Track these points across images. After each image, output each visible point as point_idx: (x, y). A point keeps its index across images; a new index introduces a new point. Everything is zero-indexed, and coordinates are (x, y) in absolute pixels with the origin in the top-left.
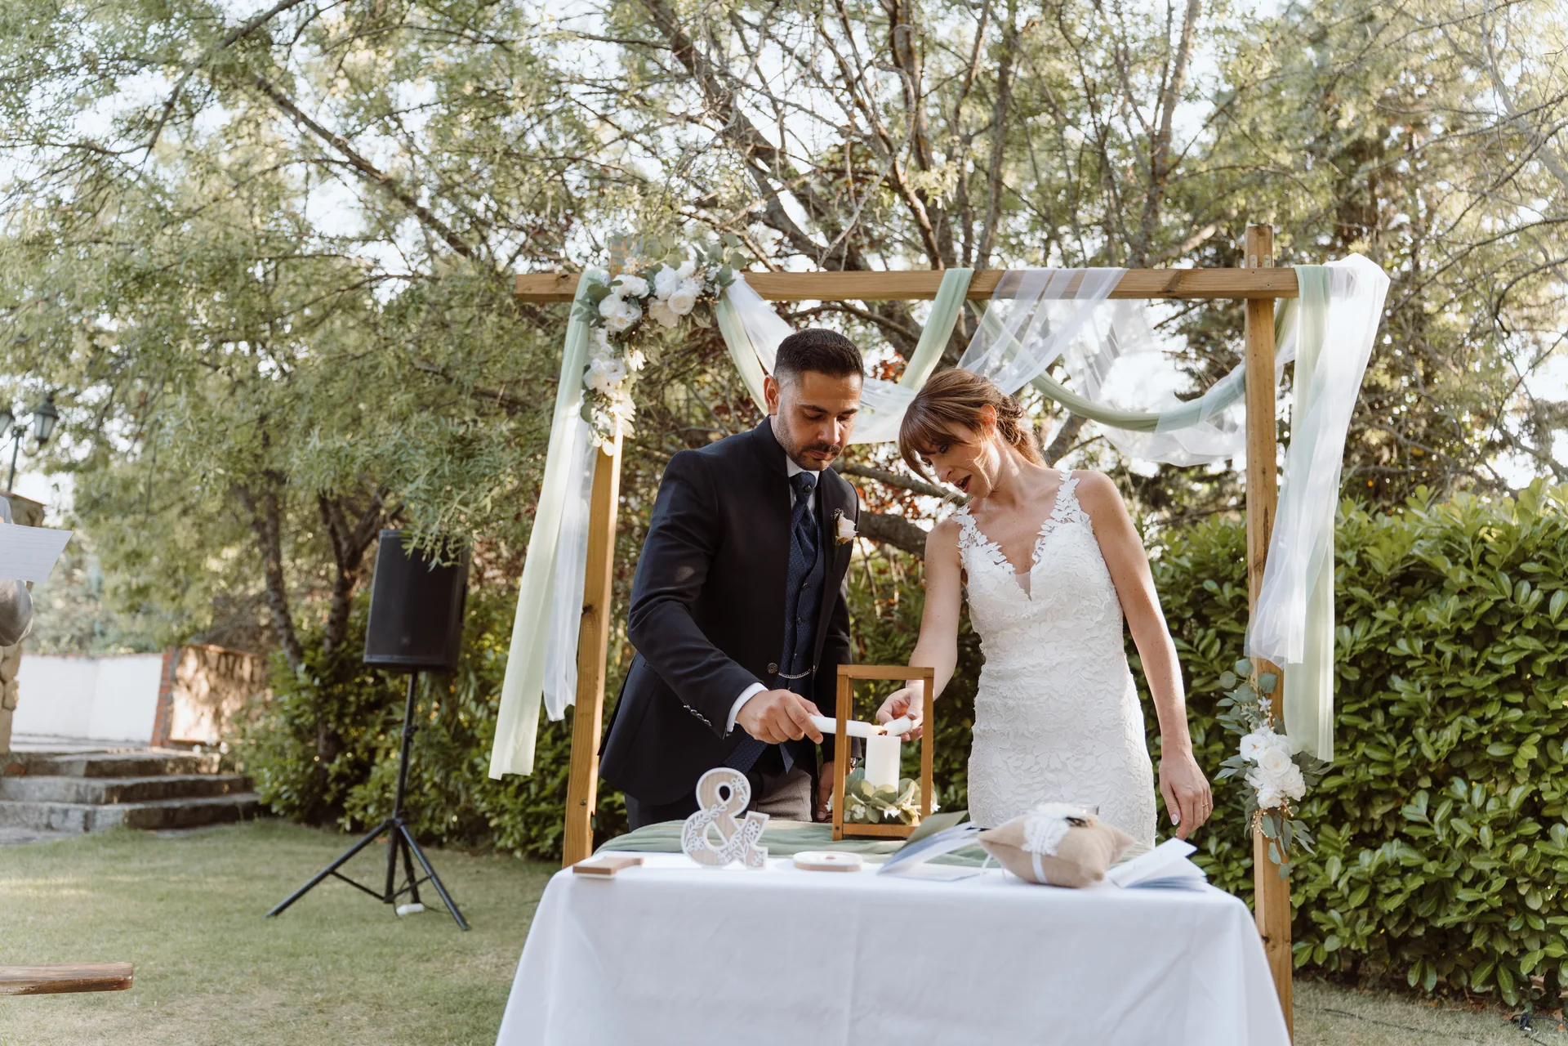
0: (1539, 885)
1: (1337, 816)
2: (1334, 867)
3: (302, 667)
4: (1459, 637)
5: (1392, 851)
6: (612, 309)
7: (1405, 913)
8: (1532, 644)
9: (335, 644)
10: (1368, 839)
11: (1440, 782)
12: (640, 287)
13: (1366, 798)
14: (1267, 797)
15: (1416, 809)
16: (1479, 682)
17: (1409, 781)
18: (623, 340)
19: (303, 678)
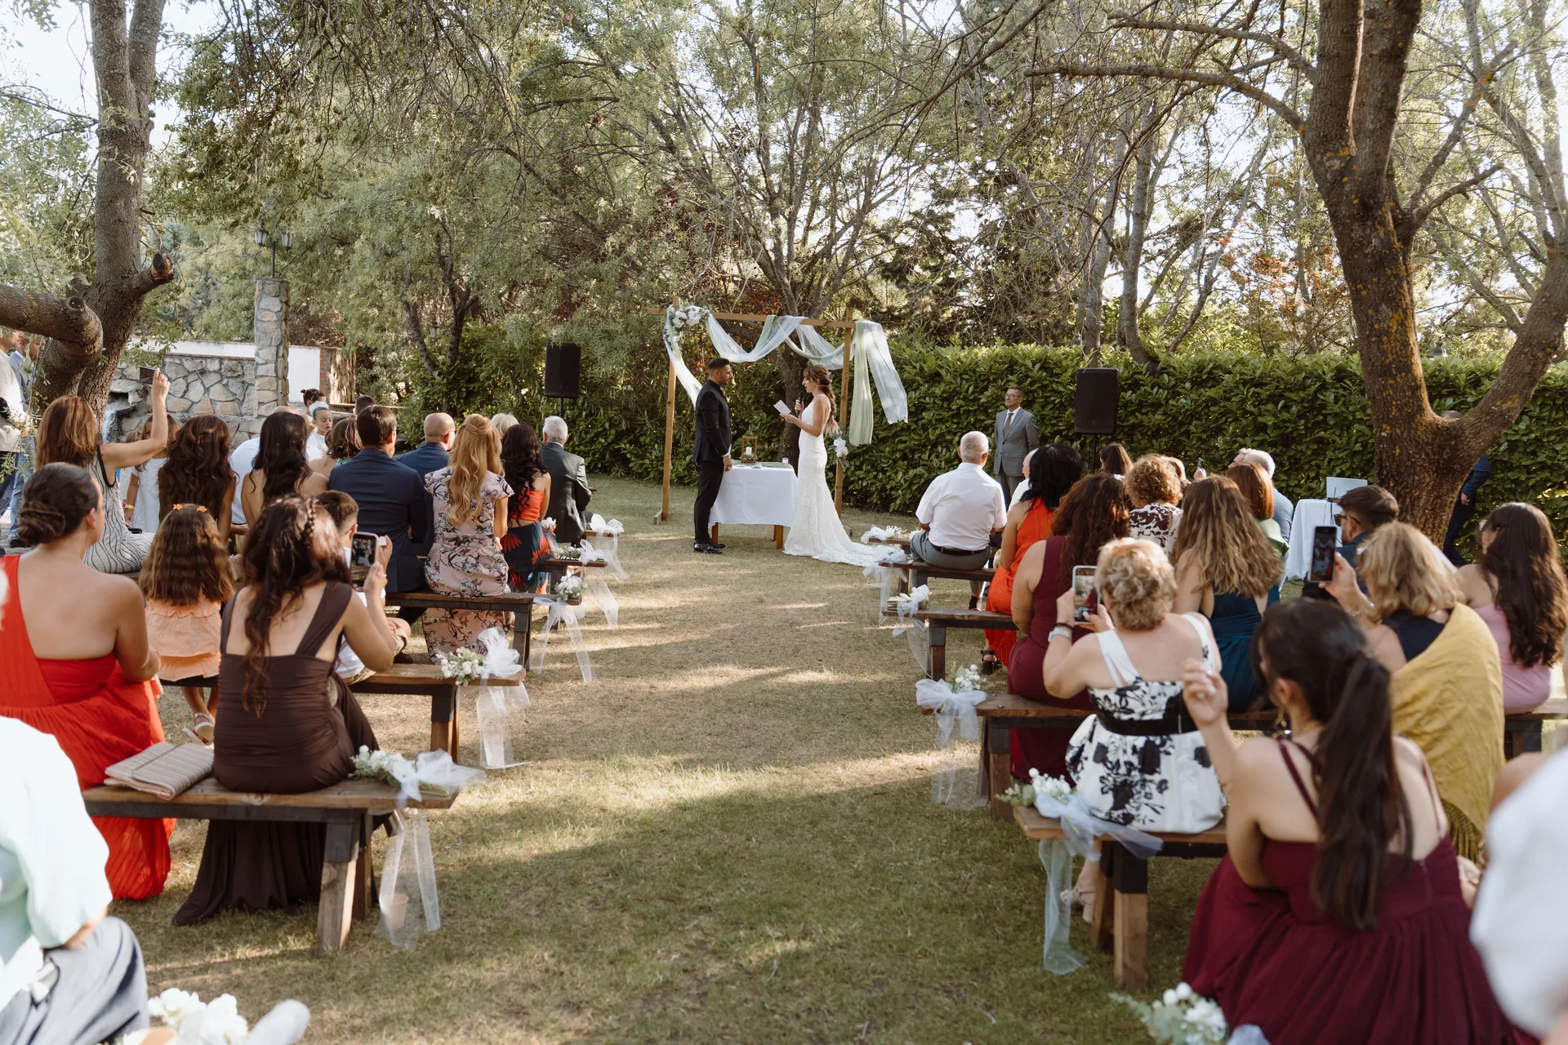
1: (904, 457)
2: (900, 475)
3: (436, 374)
4: (944, 400)
5: (920, 470)
6: (676, 321)
8: (961, 402)
9: (453, 361)
11: (934, 445)
12: (684, 316)
13: (913, 452)
14: (839, 454)
15: (925, 456)
16: (946, 414)
17: (925, 446)
18: (678, 330)
19: (438, 379)
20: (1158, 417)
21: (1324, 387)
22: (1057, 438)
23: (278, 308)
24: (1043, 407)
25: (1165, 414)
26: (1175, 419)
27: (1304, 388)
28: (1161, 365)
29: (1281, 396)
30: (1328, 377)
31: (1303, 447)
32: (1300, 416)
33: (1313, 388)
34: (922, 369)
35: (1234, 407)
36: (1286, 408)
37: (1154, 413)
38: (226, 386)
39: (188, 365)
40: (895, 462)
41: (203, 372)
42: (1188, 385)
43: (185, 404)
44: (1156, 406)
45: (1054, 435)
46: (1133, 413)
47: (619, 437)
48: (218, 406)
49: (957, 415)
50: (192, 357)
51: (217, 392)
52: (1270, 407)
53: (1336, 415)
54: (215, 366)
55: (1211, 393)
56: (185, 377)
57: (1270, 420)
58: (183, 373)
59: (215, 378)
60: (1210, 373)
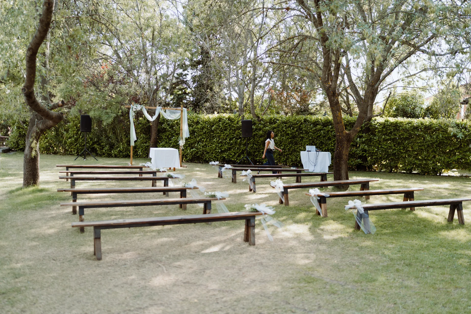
0: (205, 152)
1: (189, 146)
2: (189, 151)
4: (200, 129)
5: (194, 149)
6: (133, 109)
7: (195, 155)
8: (206, 130)
10: (192, 148)
11: (198, 143)
12: (136, 108)
13: (192, 144)
14: (180, 145)
15: (196, 145)
17: (196, 142)
18: (134, 112)
20: (261, 132)
21: (302, 124)
22: (234, 139)
24: (230, 130)
25: (263, 131)
26: (265, 133)
27: (297, 124)
28: (260, 119)
29: (292, 126)
30: (303, 121)
31: (297, 139)
32: (297, 131)
33: (299, 124)
34: (193, 121)
35: (280, 129)
36: (293, 129)
37: (260, 131)
40: (187, 147)
42: (268, 124)
44: (260, 129)
45: (233, 138)
46: (254, 131)
47: (94, 143)
49: (205, 133)
52: (289, 129)
53: (305, 131)
55: (274, 125)
57: (290, 132)
60: (273, 120)
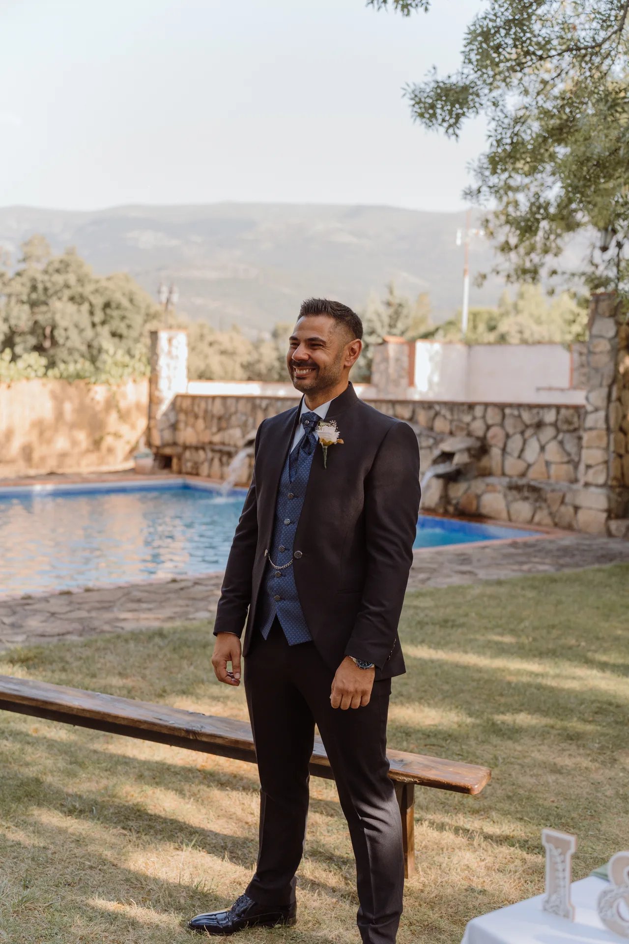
23: (611, 333)
38: (561, 443)
39: (526, 416)
41: (539, 425)
43: (521, 466)
48: (553, 469)
50: (530, 407)
51: (553, 452)
54: (550, 417)
56: (522, 433)
58: (520, 427)
59: (549, 432)
